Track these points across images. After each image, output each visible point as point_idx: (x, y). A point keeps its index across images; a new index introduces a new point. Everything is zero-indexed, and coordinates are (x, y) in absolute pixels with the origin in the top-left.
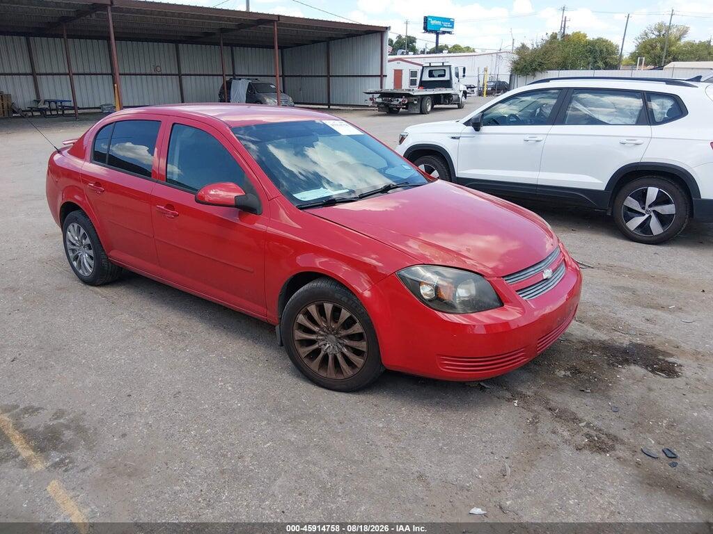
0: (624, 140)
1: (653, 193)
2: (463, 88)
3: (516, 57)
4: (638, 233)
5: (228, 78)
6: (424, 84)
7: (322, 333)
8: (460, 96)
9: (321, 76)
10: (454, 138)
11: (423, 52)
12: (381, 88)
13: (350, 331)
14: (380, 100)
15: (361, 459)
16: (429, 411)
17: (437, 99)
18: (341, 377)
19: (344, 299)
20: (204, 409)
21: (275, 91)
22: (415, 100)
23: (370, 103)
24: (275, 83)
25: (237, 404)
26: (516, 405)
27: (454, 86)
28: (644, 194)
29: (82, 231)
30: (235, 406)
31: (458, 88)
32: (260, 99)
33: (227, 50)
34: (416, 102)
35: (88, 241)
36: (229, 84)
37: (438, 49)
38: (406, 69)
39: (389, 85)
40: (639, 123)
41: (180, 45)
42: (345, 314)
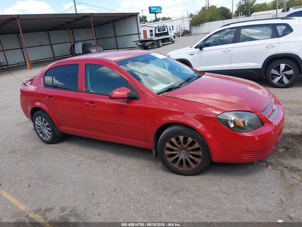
0: (268, 46)
1: (283, 66)
2: (173, 34)
3: (191, 19)
4: (279, 84)
5: (72, 43)
6: (157, 35)
7: (179, 150)
8: (173, 38)
9: (113, 37)
10: (191, 55)
11: (151, 22)
12: (139, 38)
13: (194, 147)
14: (140, 44)
15: (216, 207)
16: (234, 178)
17: (163, 40)
18: (190, 169)
19: (189, 133)
20: (132, 195)
21: (94, 46)
22: (155, 42)
23: (136, 46)
24: (93, 43)
25: (145, 189)
26: (270, 168)
27: (169, 34)
28: (279, 67)
29: (44, 120)
30: (145, 191)
31: (171, 34)
32: (89, 50)
33: (70, 31)
34: (155, 43)
35: (47, 124)
36: (74, 45)
37: (157, 20)
38: (148, 30)
39: (142, 37)
40: (272, 37)
41: (50, 32)
42: (190, 140)
